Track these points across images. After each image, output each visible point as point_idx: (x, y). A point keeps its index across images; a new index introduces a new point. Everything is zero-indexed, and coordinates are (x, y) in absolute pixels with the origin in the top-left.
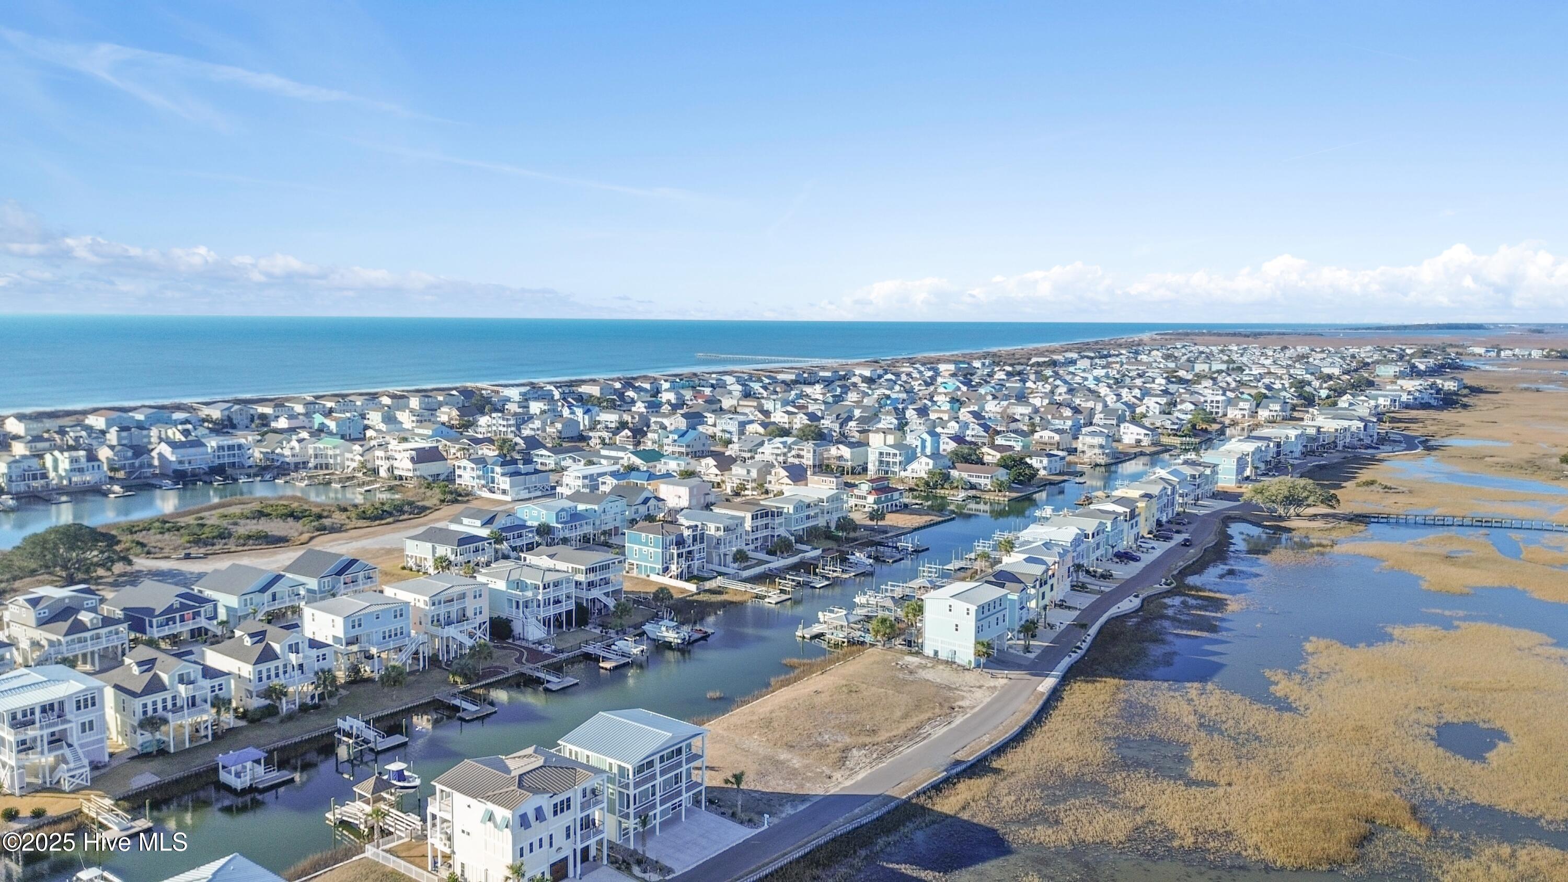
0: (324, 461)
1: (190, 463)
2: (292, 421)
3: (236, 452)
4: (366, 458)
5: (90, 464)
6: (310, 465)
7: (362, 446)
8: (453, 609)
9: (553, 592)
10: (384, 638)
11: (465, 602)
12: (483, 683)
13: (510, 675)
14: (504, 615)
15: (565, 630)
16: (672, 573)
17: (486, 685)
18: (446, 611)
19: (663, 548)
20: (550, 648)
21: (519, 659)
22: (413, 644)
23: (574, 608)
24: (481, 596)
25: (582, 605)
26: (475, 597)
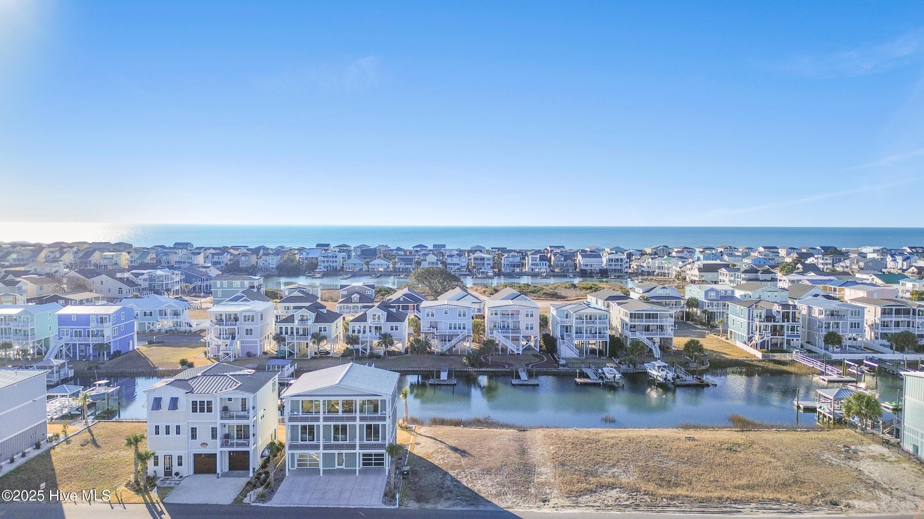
0: (663, 271)
1: (591, 266)
2: (678, 254)
3: (619, 263)
4: (682, 269)
5: (542, 262)
6: (655, 273)
7: (683, 262)
8: (508, 320)
9: (586, 323)
10: (450, 328)
11: (518, 318)
12: (483, 370)
13: (508, 370)
14: (555, 336)
15: (598, 357)
16: (753, 342)
17: (484, 371)
18: (501, 320)
19: (749, 319)
20: (562, 362)
21: (530, 364)
22: (461, 335)
23: (608, 340)
24: (532, 316)
25: (618, 339)
26: (527, 315)
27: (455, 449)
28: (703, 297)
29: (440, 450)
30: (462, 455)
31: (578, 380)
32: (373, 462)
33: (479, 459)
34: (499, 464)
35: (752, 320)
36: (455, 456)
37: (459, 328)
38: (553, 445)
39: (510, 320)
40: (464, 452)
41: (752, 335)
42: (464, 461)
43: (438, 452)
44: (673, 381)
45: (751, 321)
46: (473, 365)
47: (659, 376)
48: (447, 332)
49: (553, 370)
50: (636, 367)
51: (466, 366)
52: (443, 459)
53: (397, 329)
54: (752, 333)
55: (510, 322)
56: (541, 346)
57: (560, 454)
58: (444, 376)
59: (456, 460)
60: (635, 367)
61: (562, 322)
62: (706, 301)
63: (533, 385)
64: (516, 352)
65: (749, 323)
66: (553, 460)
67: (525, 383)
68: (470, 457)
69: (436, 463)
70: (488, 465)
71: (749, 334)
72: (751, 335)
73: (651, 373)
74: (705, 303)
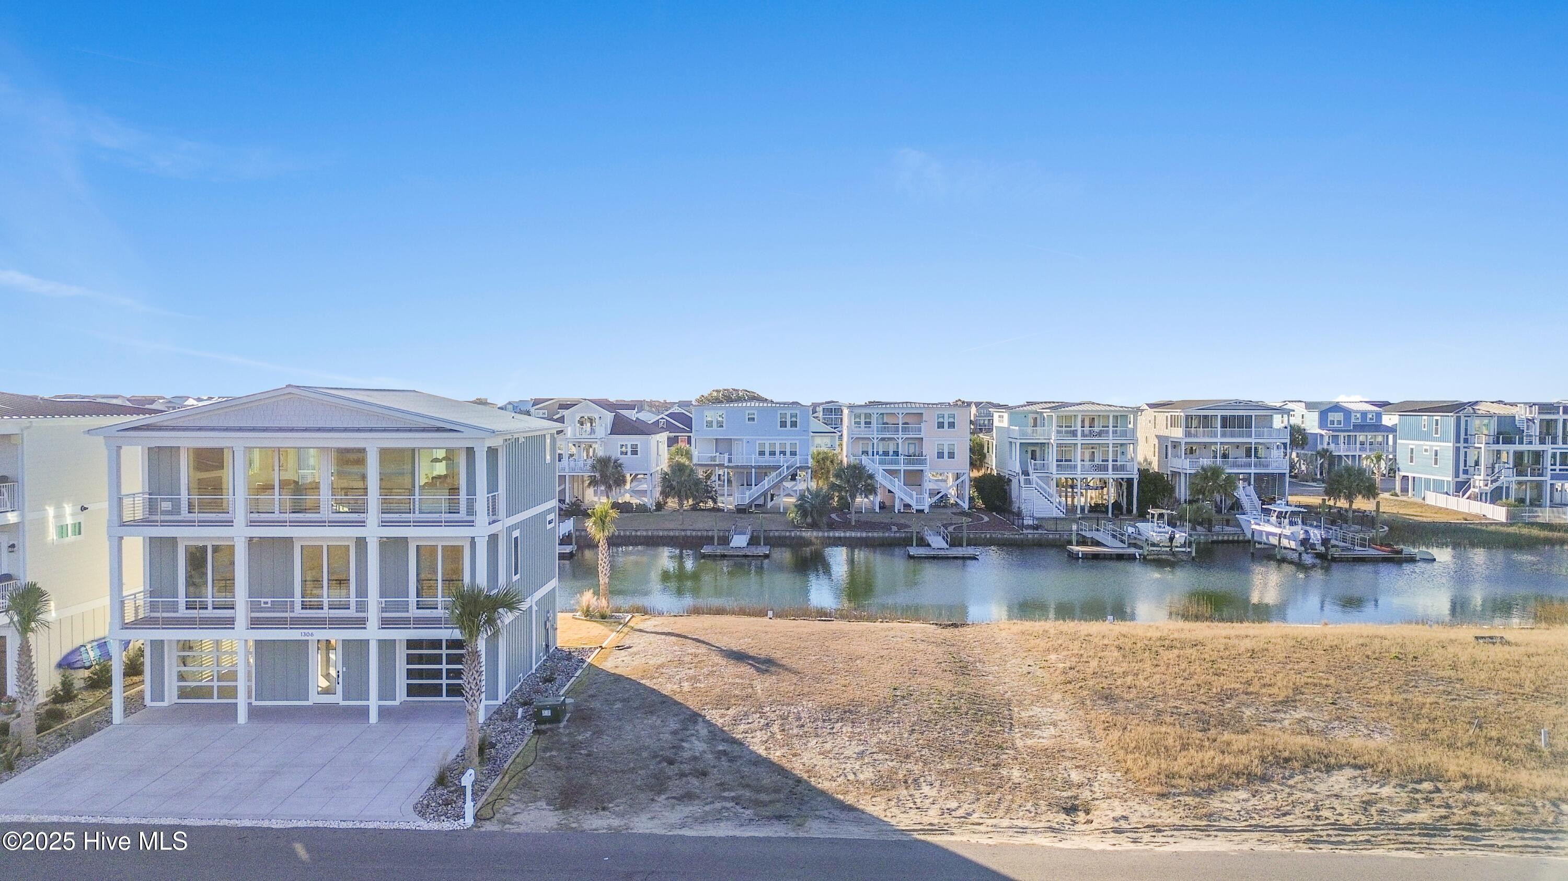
8: (895, 436)
9: (1083, 435)
10: (762, 453)
11: (920, 430)
12: (837, 535)
13: (898, 535)
14: (1005, 473)
15: (1110, 515)
16: (1472, 489)
17: (840, 538)
18: (880, 436)
19: (1458, 441)
20: (1028, 522)
21: (951, 524)
22: (785, 467)
23: (1136, 477)
24: (952, 425)
25: (1158, 477)
26: (941, 425)
27: (738, 657)
28: (1316, 423)
29: (687, 659)
30: (758, 670)
31: (1076, 548)
32: (444, 682)
33: (817, 679)
34: (884, 693)
35: (1466, 441)
36: (732, 671)
37: (783, 453)
38: (1056, 650)
39: (900, 436)
40: (769, 662)
41: (1465, 476)
42: (761, 685)
43: (681, 662)
44: (1323, 549)
45: (1462, 445)
46: (814, 526)
47: (1286, 537)
48: (754, 460)
49: (1007, 535)
50: (1213, 529)
51: (796, 527)
52: (694, 679)
53: (635, 452)
54: (1466, 472)
55: (900, 441)
56: (971, 499)
57: (1090, 671)
58: (739, 541)
59: (737, 680)
60: (1210, 531)
61: (1024, 435)
62: (1323, 432)
63: (964, 558)
64: (915, 507)
65: (1457, 450)
66: (1070, 686)
67: (942, 553)
68: (786, 676)
69: (667, 689)
70: (849, 695)
71: (1457, 476)
72: (1462, 477)
73: (1261, 532)
74: (1322, 436)
